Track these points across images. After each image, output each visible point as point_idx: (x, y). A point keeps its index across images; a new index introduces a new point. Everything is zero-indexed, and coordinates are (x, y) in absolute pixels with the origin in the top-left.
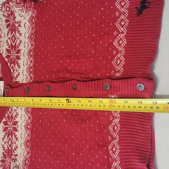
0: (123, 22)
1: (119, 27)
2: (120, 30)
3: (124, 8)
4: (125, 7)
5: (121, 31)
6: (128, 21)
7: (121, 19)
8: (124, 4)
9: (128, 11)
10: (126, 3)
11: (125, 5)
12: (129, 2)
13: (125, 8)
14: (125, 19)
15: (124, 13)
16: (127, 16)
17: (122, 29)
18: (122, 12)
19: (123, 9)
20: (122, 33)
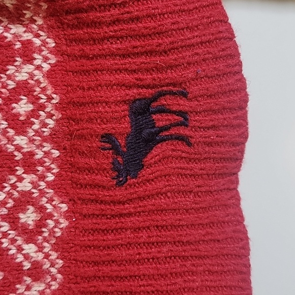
0: (31, 209)
1: (13, 241)
2: (20, 258)
3: (31, 133)
4: (36, 127)
5: (27, 265)
6: (64, 207)
7: (16, 194)
8: (30, 107)
9: (56, 153)
10: (42, 107)
11: (34, 114)
12: (56, 99)
13: (37, 132)
14: (42, 193)
15: (30, 163)
16: (50, 177)
17: (30, 248)
18: (19, 156)
19: (21, 140)
20: (37, 272)
